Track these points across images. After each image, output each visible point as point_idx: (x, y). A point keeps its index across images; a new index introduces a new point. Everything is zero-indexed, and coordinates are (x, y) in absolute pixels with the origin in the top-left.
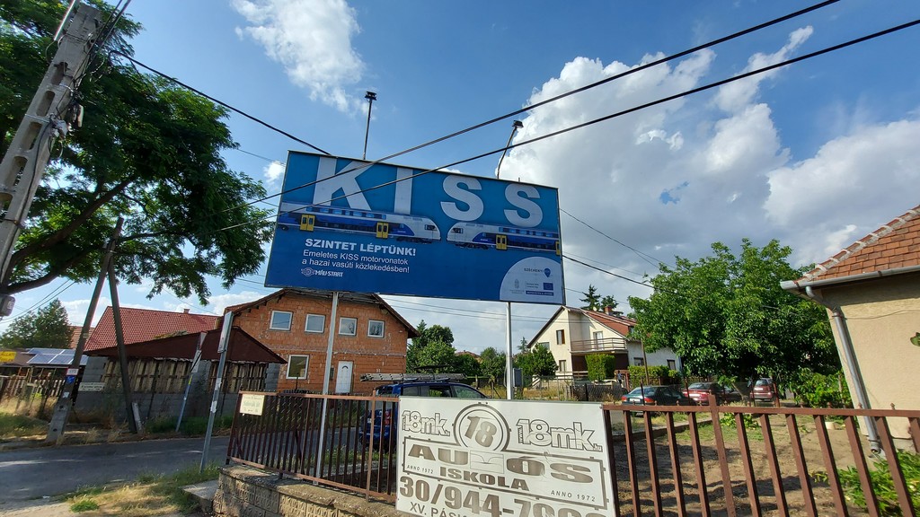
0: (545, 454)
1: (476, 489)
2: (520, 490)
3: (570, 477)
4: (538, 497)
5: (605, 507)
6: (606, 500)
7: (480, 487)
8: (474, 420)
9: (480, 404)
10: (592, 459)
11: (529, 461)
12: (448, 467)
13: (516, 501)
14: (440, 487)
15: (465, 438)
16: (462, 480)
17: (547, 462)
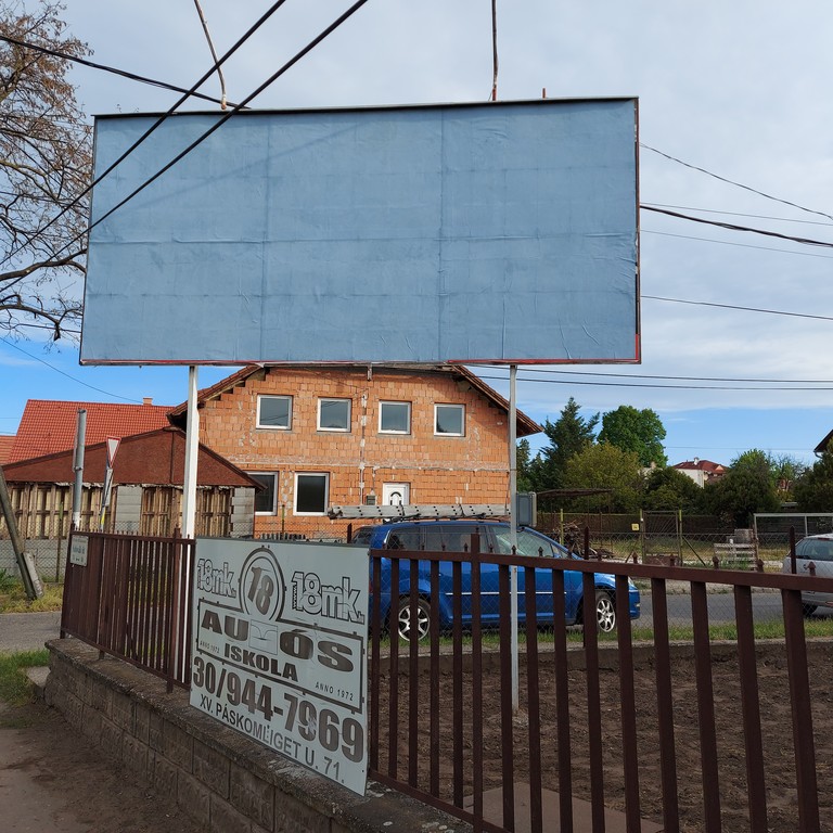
0: (315, 627)
2: (290, 680)
3: (335, 662)
4: (305, 691)
5: (360, 711)
6: (362, 700)
8: (257, 571)
10: (354, 636)
11: (300, 637)
13: (287, 697)
14: (224, 671)
15: (248, 600)
17: (316, 637)
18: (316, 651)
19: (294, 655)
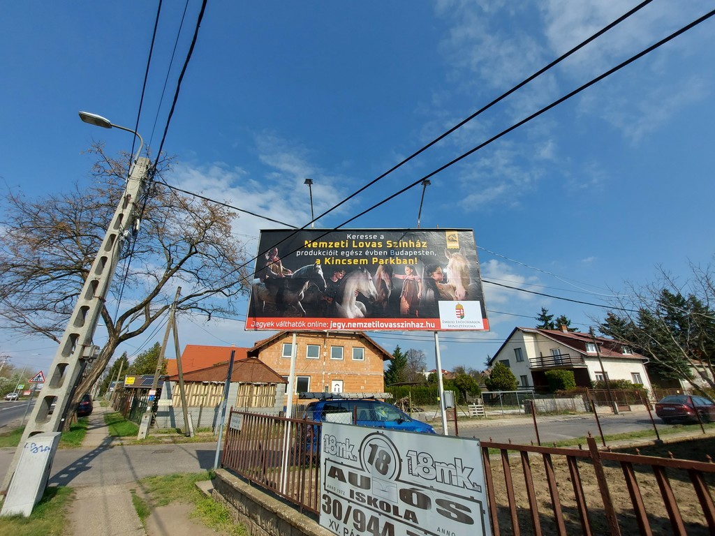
0: (431, 488)
1: (376, 515)
2: (411, 522)
3: (453, 515)
4: (427, 532)
7: (380, 514)
8: (374, 447)
9: (378, 433)
10: (472, 499)
11: (418, 494)
12: (356, 490)
13: (407, 532)
14: (350, 508)
16: (366, 504)
17: (433, 496)
18: (434, 505)
19: (414, 505)
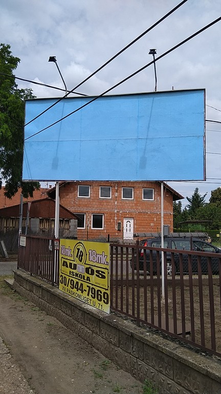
0: (95, 266)
1: (78, 281)
2: (88, 281)
3: (100, 276)
4: (92, 285)
5: (108, 290)
6: (108, 287)
7: (79, 280)
8: (78, 249)
9: (80, 243)
10: (106, 269)
11: (91, 269)
12: (72, 270)
13: (88, 286)
14: (69, 279)
16: (74, 277)
17: (95, 269)
18: (95, 273)
19: (89, 274)
